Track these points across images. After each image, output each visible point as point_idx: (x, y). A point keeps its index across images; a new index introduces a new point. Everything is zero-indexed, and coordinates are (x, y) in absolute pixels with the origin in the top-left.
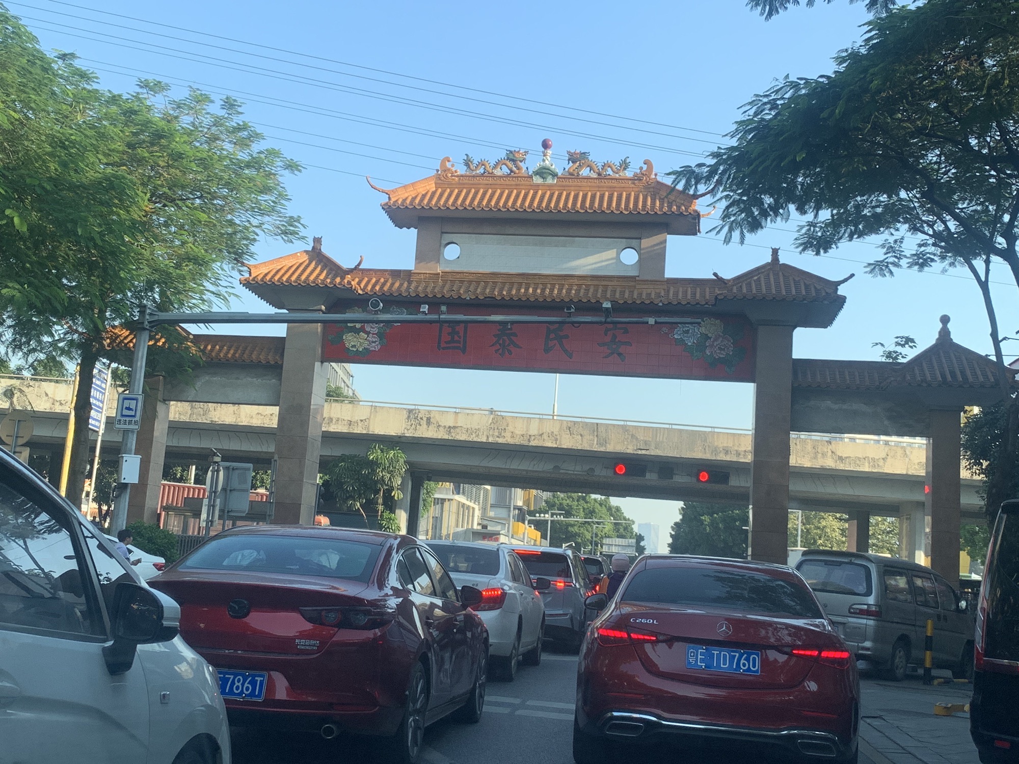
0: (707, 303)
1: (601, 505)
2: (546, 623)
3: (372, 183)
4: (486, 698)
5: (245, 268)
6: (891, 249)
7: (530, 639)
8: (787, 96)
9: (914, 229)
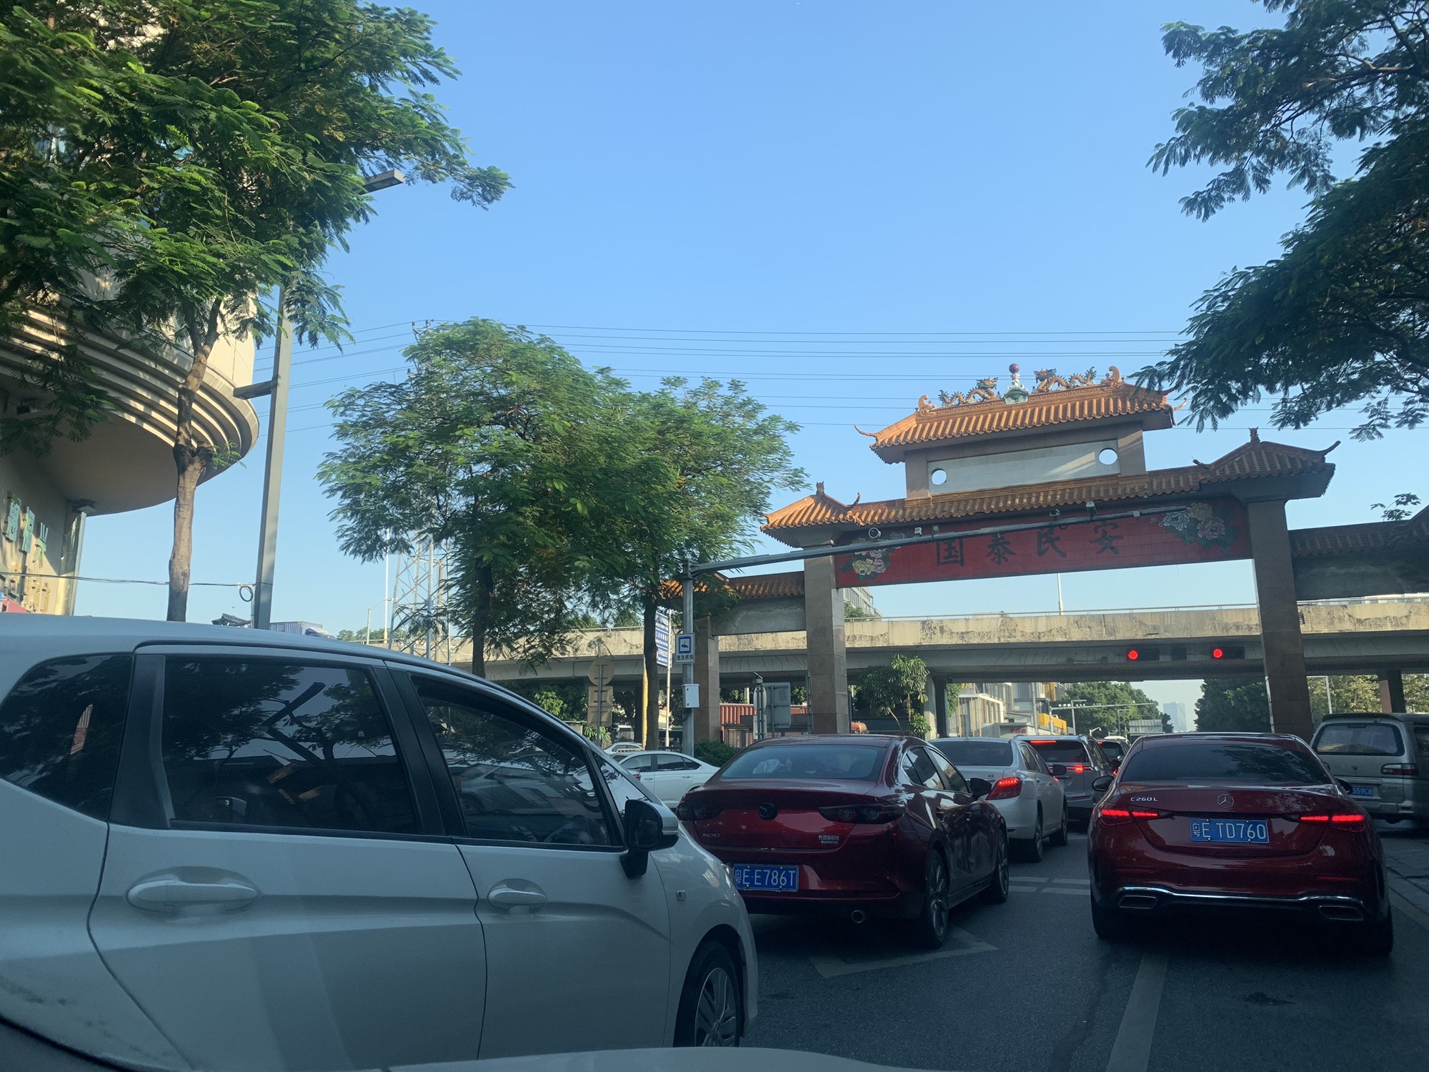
0: (1191, 490)
1: (1122, 690)
2: (1069, 805)
3: (860, 430)
4: (1011, 879)
5: (764, 518)
6: (1375, 412)
7: (1053, 821)
8: (1237, 287)
9: (1398, 389)
